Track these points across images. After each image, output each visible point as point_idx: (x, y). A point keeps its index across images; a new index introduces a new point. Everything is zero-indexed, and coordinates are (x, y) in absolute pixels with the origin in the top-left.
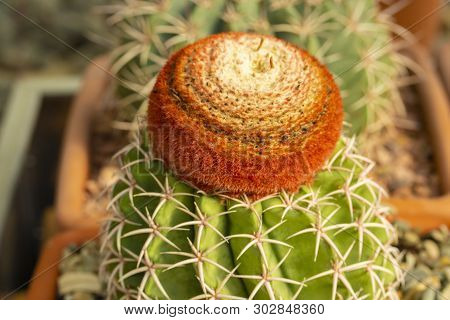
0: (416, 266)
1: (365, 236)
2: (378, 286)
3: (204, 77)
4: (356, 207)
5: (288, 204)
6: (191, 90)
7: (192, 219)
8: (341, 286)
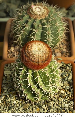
0: (65, 72)
1: (55, 74)
2: (57, 82)
3: (30, 51)
4: (54, 70)
5: (43, 70)
6: (28, 53)
7: (27, 73)
8: (51, 82)
